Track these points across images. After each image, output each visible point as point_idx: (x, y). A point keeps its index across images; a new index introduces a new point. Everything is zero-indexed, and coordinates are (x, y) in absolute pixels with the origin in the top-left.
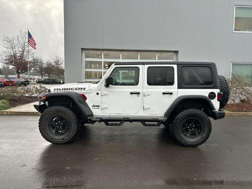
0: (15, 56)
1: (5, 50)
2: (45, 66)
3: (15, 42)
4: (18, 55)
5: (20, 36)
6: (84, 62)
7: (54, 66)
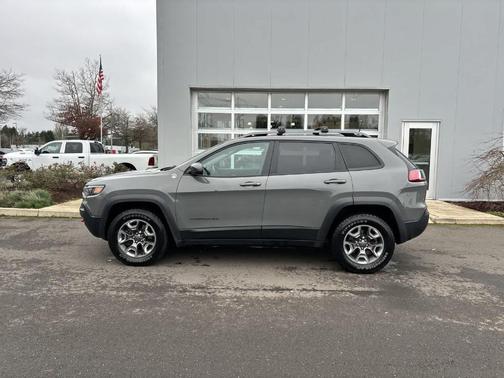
0: (76, 108)
1: (59, 96)
2: (132, 126)
3: (78, 81)
4: (82, 105)
5: (85, 69)
6: (197, 116)
7: (149, 126)
